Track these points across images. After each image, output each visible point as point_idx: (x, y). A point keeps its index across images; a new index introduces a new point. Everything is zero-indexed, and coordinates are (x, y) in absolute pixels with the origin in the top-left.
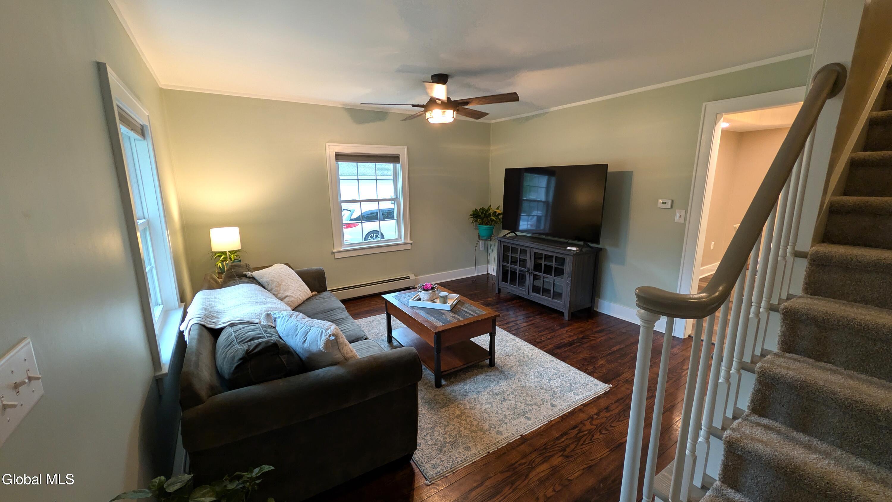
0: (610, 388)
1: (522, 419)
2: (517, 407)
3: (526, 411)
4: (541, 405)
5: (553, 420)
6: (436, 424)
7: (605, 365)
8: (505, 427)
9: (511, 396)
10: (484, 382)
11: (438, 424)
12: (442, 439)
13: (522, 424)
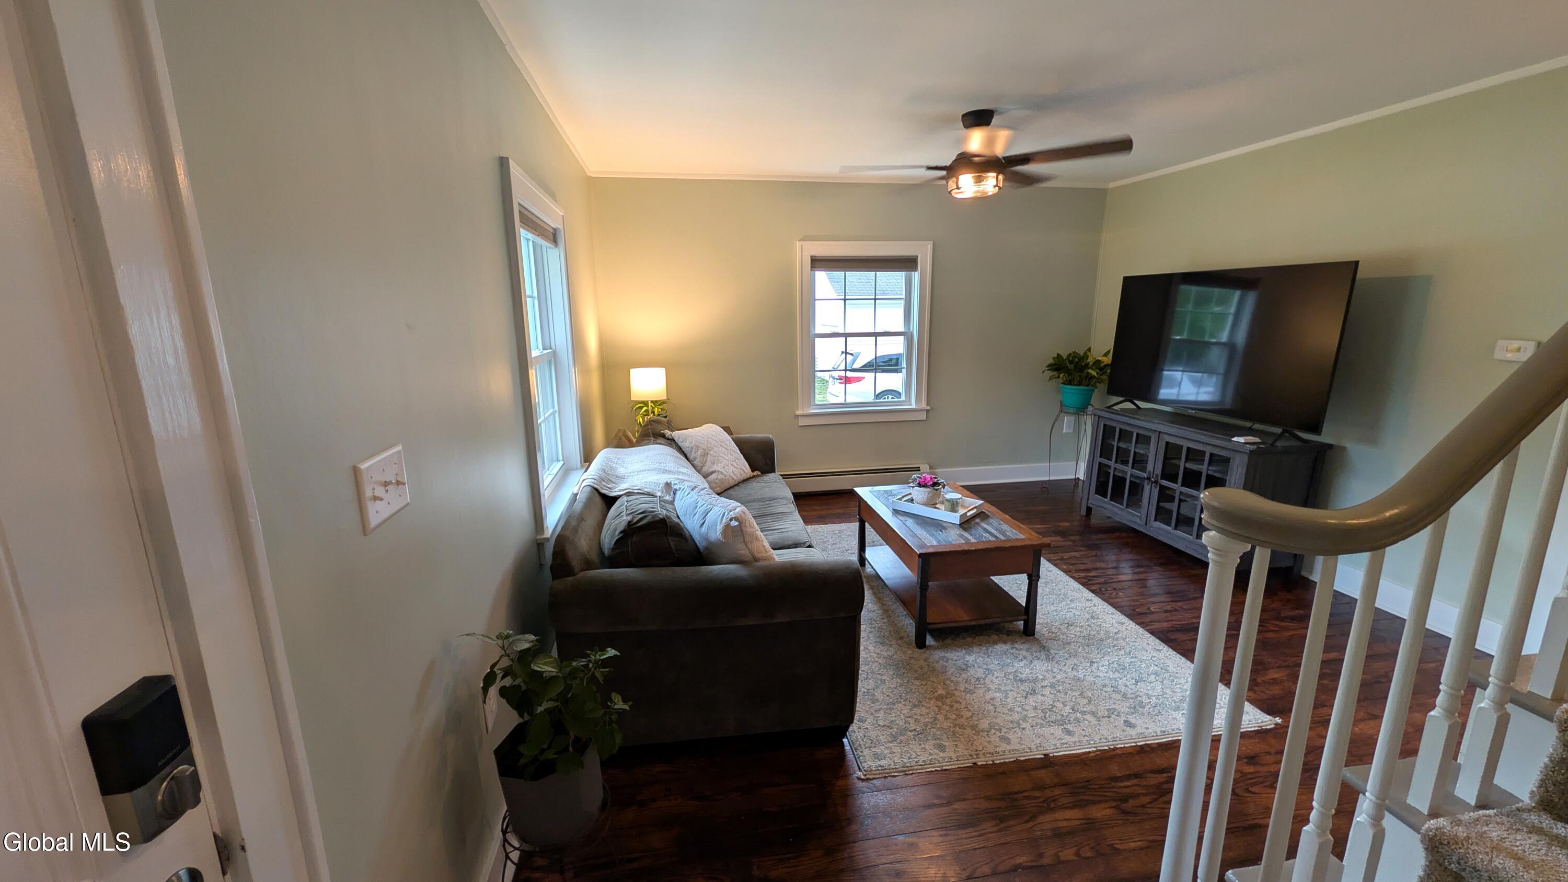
0: (1275, 724)
1: (1058, 731)
2: (1054, 709)
3: (1069, 721)
4: (1103, 717)
5: (1120, 748)
6: (899, 700)
7: (1282, 682)
8: (1020, 734)
9: (1048, 689)
10: (1004, 656)
11: (902, 700)
12: (902, 723)
13: (1053, 737)
